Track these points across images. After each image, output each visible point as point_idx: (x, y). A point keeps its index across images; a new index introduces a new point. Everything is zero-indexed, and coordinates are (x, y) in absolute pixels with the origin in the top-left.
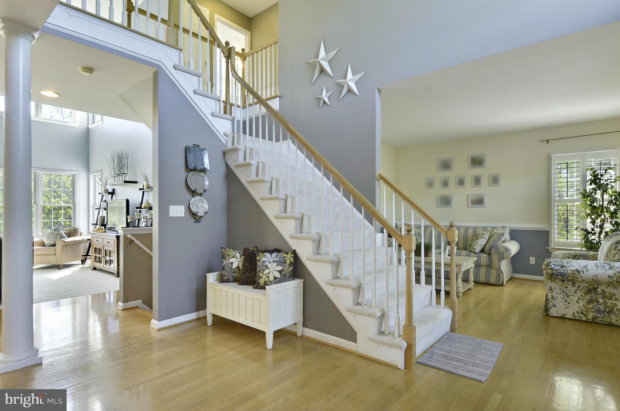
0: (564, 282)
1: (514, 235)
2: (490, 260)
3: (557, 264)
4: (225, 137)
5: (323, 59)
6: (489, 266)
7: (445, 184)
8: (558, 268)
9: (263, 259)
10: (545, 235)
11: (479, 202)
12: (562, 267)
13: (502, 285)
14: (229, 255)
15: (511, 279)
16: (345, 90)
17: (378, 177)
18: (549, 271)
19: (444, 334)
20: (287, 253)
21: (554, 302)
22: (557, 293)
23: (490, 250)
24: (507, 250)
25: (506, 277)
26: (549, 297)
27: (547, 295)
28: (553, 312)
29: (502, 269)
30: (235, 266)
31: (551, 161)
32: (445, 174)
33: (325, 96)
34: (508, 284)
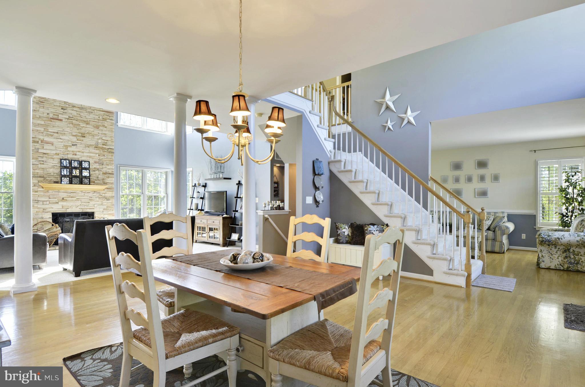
0: (549, 246)
1: (511, 218)
2: (495, 235)
3: (545, 234)
4: (330, 153)
5: (389, 100)
6: (494, 240)
7: (457, 180)
8: (546, 237)
9: (369, 229)
10: (533, 218)
11: (484, 194)
12: (549, 236)
13: (504, 253)
14: (342, 227)
15: (508, 249)
16: (405, 122)
17: (430, 179)
18: (541, 239)
19: (478, 275)
20: (384, 226)
21: (543, 259)
22: (545, 254)
23: (495, 228)
24: (507, 228)
25: (506, 248)
26: (540, 256)
27: (539, 255)
28: (542, 265)
29: (503, 242)
30: (346, 234)
31: (537, 165)
32: (457, 173)
33: (390, 124)
34: (507, 252)
